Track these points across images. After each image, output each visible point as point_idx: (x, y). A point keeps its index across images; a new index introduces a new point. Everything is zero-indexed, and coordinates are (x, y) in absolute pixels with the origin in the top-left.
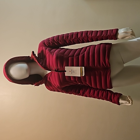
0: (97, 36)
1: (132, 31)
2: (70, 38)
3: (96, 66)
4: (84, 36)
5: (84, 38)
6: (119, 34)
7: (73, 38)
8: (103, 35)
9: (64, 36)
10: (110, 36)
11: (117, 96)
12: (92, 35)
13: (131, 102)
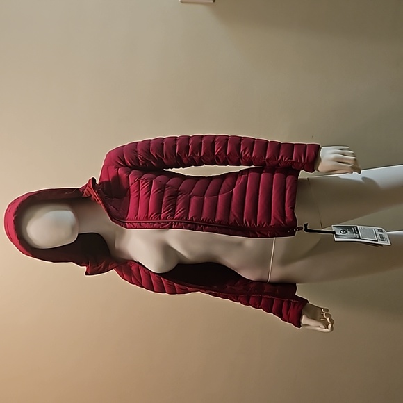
0: (265, 157)
1: (355, 160)
2: (192, 152)
3: (260, 222)
4: (230, 153)
5: (229, 158)
6: (322, 160)
7: (200, 154)
8: (282, 157)
9: (176, 145)
10: (299, 163)
11: (296, 307)
12: (251, 154)
13: (330, 326)
